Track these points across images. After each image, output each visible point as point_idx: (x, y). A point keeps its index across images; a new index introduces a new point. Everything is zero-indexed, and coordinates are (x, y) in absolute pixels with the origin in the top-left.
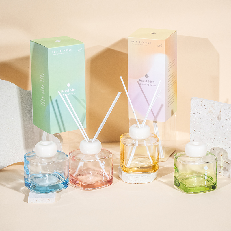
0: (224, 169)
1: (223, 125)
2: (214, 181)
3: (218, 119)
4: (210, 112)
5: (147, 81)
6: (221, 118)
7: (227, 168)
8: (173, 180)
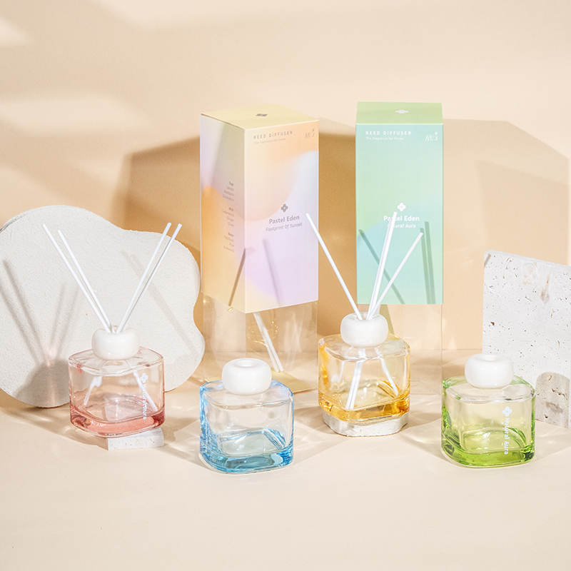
0: (555, 409)
1: (554, 312)
2: (529, 442)
3: (543, 300)
4: (525, 283)
5: (286, 219)
6: (548, 296)
7: (561, 407)
8: (438, 439)
